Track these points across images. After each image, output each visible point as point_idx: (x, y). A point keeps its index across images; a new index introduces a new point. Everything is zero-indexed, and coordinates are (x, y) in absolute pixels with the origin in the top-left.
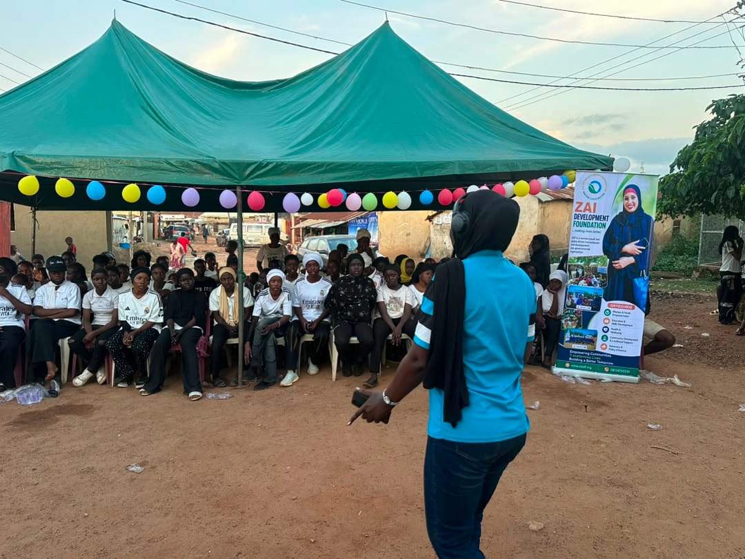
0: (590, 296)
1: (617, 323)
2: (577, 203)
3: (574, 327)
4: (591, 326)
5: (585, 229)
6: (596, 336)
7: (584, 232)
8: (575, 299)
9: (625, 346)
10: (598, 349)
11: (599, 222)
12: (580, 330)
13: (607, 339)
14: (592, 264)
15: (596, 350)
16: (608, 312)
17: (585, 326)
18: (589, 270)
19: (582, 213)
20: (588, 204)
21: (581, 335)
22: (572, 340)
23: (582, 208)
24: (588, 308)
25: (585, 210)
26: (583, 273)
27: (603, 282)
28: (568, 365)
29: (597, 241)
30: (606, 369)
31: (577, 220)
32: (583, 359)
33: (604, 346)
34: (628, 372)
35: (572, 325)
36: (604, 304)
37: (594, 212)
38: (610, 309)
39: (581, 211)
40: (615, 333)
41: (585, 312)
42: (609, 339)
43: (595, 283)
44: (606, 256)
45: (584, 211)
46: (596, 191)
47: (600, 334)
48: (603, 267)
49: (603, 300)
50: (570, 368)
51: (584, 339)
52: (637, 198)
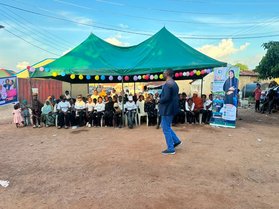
0: (220, 103)
1: (228, 110)
2: (215, 76)
3: (216, 112)
4: (220, 112)
6: (222, 114)
7: (217, 84)
8: (216, 104)
9: (231, 117)
10: (223, 118)
11: (222, 81)
12: (217, 113)
13: (225, 115)
15: (222, 118)
16: (225, 108)
17: (219, 112)
18: (219, 95)
19: (217, 79)
20: (218, 77)
21: (218, 114)
22: (215, 116)
24: (219, 106)
28: (214, 123)
29: (221, 87)
30: (225, 124)
31: (215, 81)
32: (219, 121)
33: (225, 117)
34: (232, 125)
35: (215, 111)
36: (224, 105)
37: (220, 79)
38: (226, 106)
40: (228, 113)
41: (218, 108)
43: (221, 99)
44: (224, 91)
47: (223, 114)
49: (224, 104)
50: (215, 123)
51: (219, 115)
52: (233, 74)
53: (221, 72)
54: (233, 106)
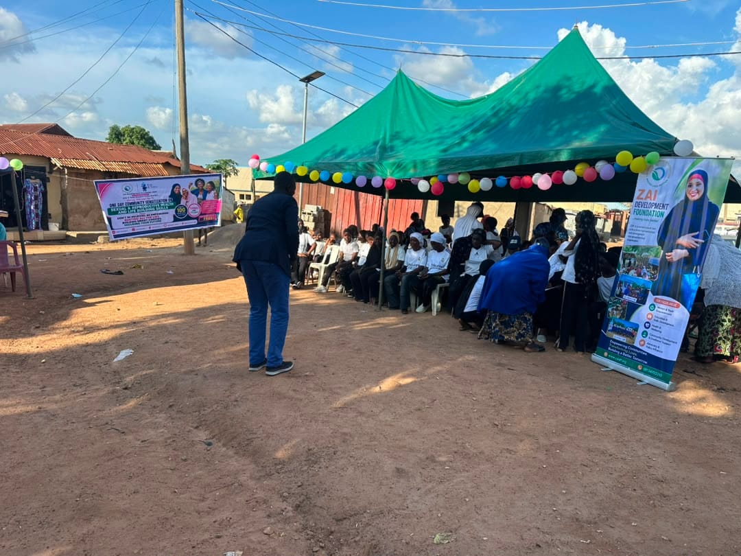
0: (637, 287)
1: (659, 320)
2: (640, 190)
3: (618, 317)
4: (633, 319)
5: (643, 217)
6: (636, 330)
7: (642, 220)
8: (624, 289)
9: (663, 347)
10: (637, 344)
11: (658, 210)
12: (623, 321)
13: (647, 335)
14: (644, 254)
15: (635, 345)
16: (653, 307)
17: (628, 318)
18: (640, 260)
19: (643, 201)
20: (650, 192)
21: (623, 326)
22: (615, 330)
23: (643, 196)
24: (634, 300)
25: (647, 197)
26: (635, 262)
27: (653, 275)
28: (606, 354)
29: (653, 231)
30: (640, 367)
31: (637, 208)
32: (620, 351)
33: (642, 343)
34: (661, 375)
35: (617, 314)
36: (651, 298)
37: (654, 200)
38: (655, 303)
39: (642, 199)
40: (655, 330)
41: (630, 303)
42: (648, 335)
43: (645, 274)
44: (660, 247)
45: (645, 199)
46: (659, 178)
47: (641, 329)
48: (656, 258)
49: (650, 293)
50: (607, 357)
51: (625, 331)
52: (703, 185)
53: (662, 173)
54: (678, 307)
